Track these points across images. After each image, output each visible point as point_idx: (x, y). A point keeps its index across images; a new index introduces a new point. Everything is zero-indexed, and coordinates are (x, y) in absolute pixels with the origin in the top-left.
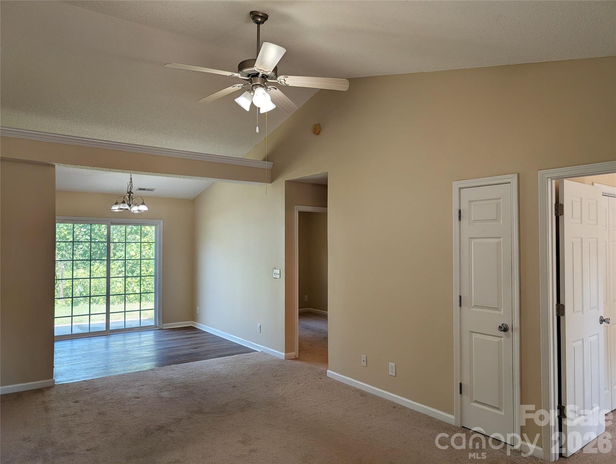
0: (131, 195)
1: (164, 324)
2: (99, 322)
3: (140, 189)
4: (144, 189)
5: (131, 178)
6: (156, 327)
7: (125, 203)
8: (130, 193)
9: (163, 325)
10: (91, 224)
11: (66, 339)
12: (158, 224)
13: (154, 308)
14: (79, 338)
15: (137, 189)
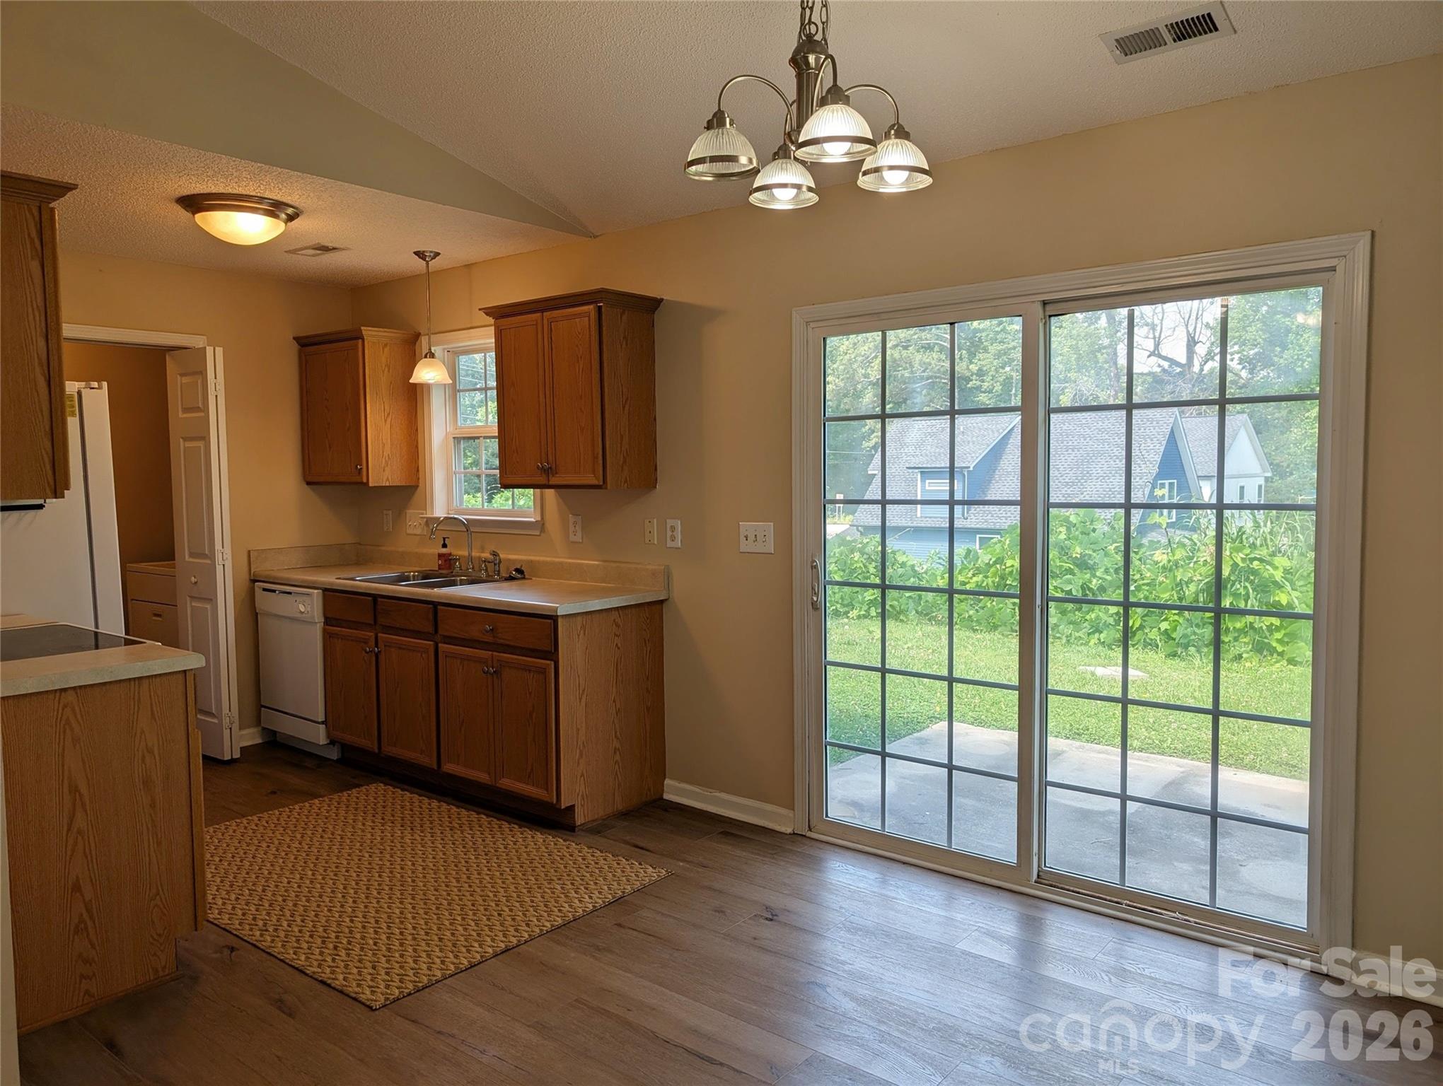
3: (1128, 45)
10: (952, 324)
11: (860, 847)
12: (1333, 269)
13: (1304, 824)
14: (904, 863)
15: (1105, 48)
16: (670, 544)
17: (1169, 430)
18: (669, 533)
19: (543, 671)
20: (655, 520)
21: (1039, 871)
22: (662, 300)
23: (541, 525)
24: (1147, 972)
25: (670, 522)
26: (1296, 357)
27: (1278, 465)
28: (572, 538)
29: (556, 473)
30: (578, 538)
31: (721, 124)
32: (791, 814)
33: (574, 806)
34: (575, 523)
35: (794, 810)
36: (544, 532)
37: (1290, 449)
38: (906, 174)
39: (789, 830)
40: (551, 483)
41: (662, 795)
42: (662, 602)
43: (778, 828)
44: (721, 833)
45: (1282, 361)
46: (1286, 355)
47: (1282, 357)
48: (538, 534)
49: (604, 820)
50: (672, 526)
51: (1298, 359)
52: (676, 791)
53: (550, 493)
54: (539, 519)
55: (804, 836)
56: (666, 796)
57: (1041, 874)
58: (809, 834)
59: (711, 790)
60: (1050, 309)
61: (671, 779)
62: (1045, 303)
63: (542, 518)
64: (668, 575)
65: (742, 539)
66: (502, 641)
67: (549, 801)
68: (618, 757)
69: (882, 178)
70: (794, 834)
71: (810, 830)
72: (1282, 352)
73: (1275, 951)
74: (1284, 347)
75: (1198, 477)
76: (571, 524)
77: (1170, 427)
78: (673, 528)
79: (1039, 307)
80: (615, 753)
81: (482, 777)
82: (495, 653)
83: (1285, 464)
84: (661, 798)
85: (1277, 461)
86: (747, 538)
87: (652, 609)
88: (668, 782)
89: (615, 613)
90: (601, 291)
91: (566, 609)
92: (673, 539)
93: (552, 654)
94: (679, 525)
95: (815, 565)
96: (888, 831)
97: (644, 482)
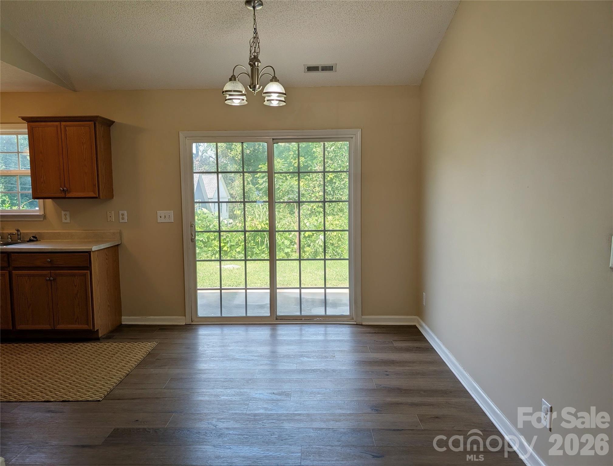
0: (256, 64)
1: (366, 315)
3: (310, 69)
4: (317, 68)
6: (353, 319)
8: (256, 60)
9: (363, 317)
10: (242, 143)
11: (214, 323)
12: (352, 137)
13: (348, 286)
14: (232, 324)
15: (303, 69)
16: (121, 221)
17: (198, 180)
18: (121, 217)
19: (85, 275)
20: (113, 212)
21: (276, 316)
22: (114, 122)
23: (44, 216)
24: (320, 333)
25: (121, 212)
26: (235, 154)
27: (232, 194)
28: (64, 221)
29: (70, 192)
30: (68, 221)
31: (235, 80)
32: (184, 317)
33: (98, 329)
34: (65, 215)
35: (185, 316)
36: (46, 219)
37: (235, 188)
38: (278, 102)
39: (184, 324)
40: (66, 196)
42: (118, 245)
43: (179, 324)
44: (159, 329)
45: (231, 155)
46: (232, 153)
47: (231, 153)
48: (42, 220)
49: (107, 334)
50: (122, 214)
51: (236, 155)
52: (126, 320)
53: (49, 201)
54: (43, 213)
55: (191, 324)
56: (123, 323)
57: (277, 317)
58: (192, 323)
59: (145, 317)
60: (275, 141)
61: (124, 316)
62: (273, 139)
63: (44, 213)
64: (120, 233)
65: (159, 217)
66: (57, 265)
67: (89, 329)
68: (109, 309)
69: (271, 102)
70: (186, 324)
71: (192, 322)
72: (231, 152)
73: (343, 322)
74: (231, 150)
75: (208, 198)
76: (63, 215)
77: (198, 179)
78: (123, 215)
79: (271, 140)
80: (108, 307)
81: (47, 327)
82: (51, 271)
83: (234, 194)
84: (122, 324)
85: (232, 193)
86: (161, 217)
87: (116, 248)
88: (123, 317)
89: (106, 250)
90: (97, 117)
91: (94, 248)
92: (123, 219)
93: (89, 267)
94: (126, 213)
95: (192, 226)
96: (223, 315)
97: (110, 196)
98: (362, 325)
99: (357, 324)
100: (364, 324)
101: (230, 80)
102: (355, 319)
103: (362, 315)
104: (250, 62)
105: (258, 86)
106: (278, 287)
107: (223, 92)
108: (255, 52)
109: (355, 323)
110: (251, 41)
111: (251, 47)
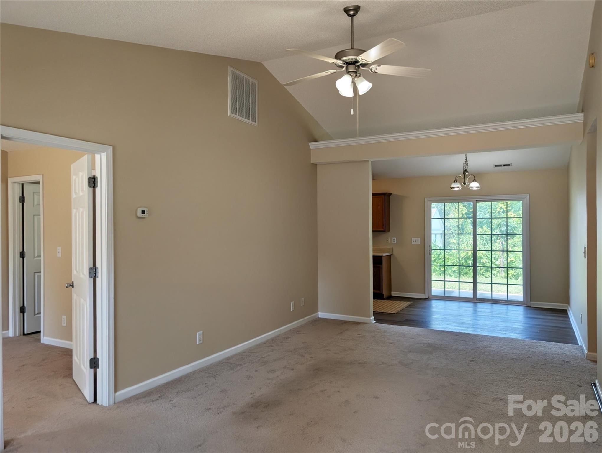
0: (466, 173)
1: (533, 301)
2: (467, 290)
3: (496, 166)
4: (500, 166)
5: (466, 158)
6: (525, 303)
7: (456, 182)
8: (466, 171)
9: (531, 302)
11: (440, 299)
12: (524, 199)
13: (522, 284)
14: (450, 300)
15: (493, 166)
16: (393, 243)
18: (393, 240)
20: (389, 238)
22: (392, 194)
25: (393, 238)
32: (424, 295)
33: (384, 294)
35: (425, 294)
39: (424, 298)
41: (391, 294)
43: (421, 298)
52: (394, 294)
55: (428, 299)
56: (392, 295)
57: (477, 299)
59: (404, 293)
60: (477, 201)
62: (476, 200)
64: (392, 250)
65: (412, 241)
71: (428, 297)
73: (519, 304)
78: (394, 240)
79: (475, 201)
86: (413, 241)
87: (390, 255)
88: (392, 292)
89: (387, 256)
90: (386, 193)
91: (384, 255)
92: (394, 242)
93: (381, 263)
94: (396, 239)
95: (430, 246)
96: (446, 295)
97: (389, 230)
98: (530, 307)
99: (527, 306)
100: (531, 306)
101: (455, 182)
102: (526, 303)
103: (531, 301)
104: (463, 172)
105: (467, 183)
106: (478, 282)
107: (451, 187)
108: (466, 168)
109: (526, 305)
110: (464, 163)
111: (464, 165)
